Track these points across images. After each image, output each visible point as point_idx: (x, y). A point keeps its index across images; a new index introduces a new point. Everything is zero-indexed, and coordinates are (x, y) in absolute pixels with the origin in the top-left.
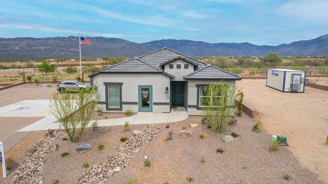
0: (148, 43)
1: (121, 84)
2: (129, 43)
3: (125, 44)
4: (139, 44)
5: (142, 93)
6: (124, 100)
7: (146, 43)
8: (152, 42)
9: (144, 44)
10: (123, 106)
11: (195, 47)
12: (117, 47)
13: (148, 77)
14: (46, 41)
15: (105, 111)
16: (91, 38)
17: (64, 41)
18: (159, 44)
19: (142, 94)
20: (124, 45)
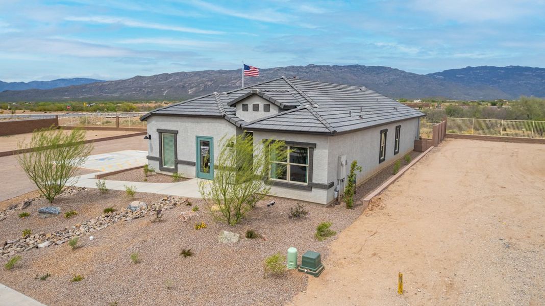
0: (439, 74)
1: (176, 133)
2: (403, 74)
3: (395, 75)
4: (422, 75)
5: (200, 148)
6: (180, 158)
7: (435, 74)
8: (445, 72)
9: (430, 75)
10: (179, 166)
11: (539, 79)
12: (382, 81)
13: (208, 124)
14: (276, 73)
15: (158, 170)
16: (341, 66)
17: (301, 72)
18: (459, 76)
19: (201, 151)
20: (395, 79)
